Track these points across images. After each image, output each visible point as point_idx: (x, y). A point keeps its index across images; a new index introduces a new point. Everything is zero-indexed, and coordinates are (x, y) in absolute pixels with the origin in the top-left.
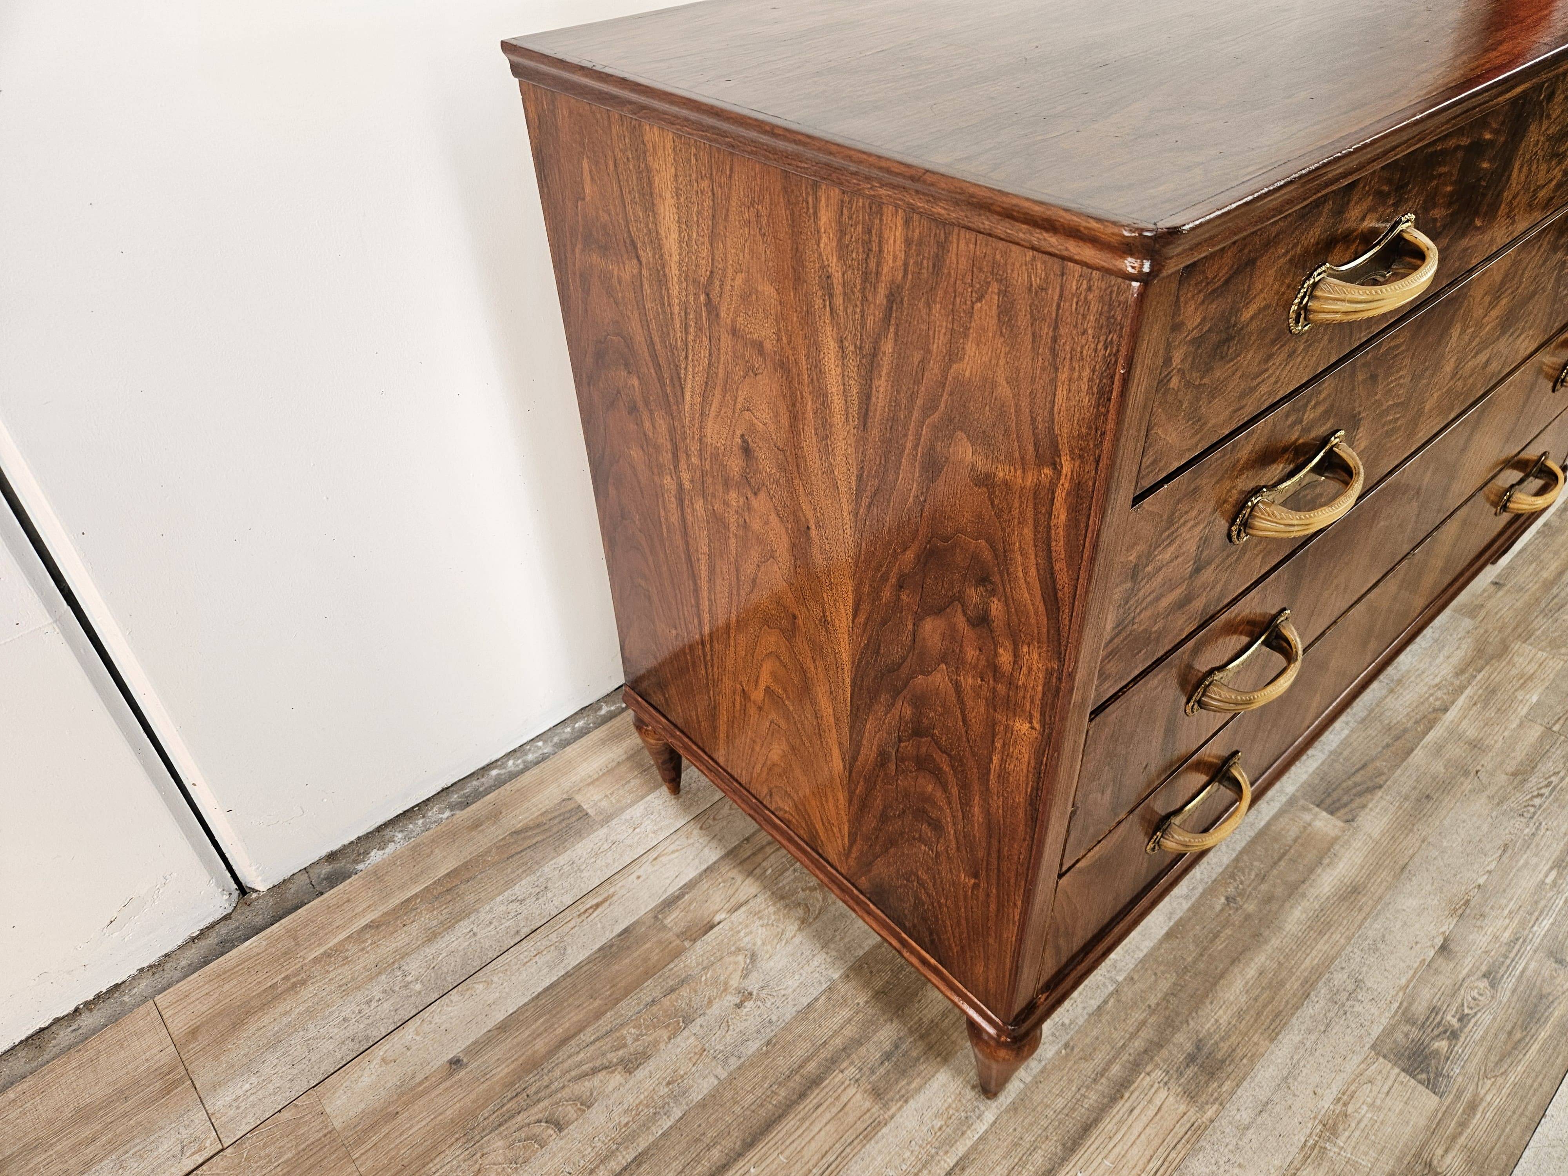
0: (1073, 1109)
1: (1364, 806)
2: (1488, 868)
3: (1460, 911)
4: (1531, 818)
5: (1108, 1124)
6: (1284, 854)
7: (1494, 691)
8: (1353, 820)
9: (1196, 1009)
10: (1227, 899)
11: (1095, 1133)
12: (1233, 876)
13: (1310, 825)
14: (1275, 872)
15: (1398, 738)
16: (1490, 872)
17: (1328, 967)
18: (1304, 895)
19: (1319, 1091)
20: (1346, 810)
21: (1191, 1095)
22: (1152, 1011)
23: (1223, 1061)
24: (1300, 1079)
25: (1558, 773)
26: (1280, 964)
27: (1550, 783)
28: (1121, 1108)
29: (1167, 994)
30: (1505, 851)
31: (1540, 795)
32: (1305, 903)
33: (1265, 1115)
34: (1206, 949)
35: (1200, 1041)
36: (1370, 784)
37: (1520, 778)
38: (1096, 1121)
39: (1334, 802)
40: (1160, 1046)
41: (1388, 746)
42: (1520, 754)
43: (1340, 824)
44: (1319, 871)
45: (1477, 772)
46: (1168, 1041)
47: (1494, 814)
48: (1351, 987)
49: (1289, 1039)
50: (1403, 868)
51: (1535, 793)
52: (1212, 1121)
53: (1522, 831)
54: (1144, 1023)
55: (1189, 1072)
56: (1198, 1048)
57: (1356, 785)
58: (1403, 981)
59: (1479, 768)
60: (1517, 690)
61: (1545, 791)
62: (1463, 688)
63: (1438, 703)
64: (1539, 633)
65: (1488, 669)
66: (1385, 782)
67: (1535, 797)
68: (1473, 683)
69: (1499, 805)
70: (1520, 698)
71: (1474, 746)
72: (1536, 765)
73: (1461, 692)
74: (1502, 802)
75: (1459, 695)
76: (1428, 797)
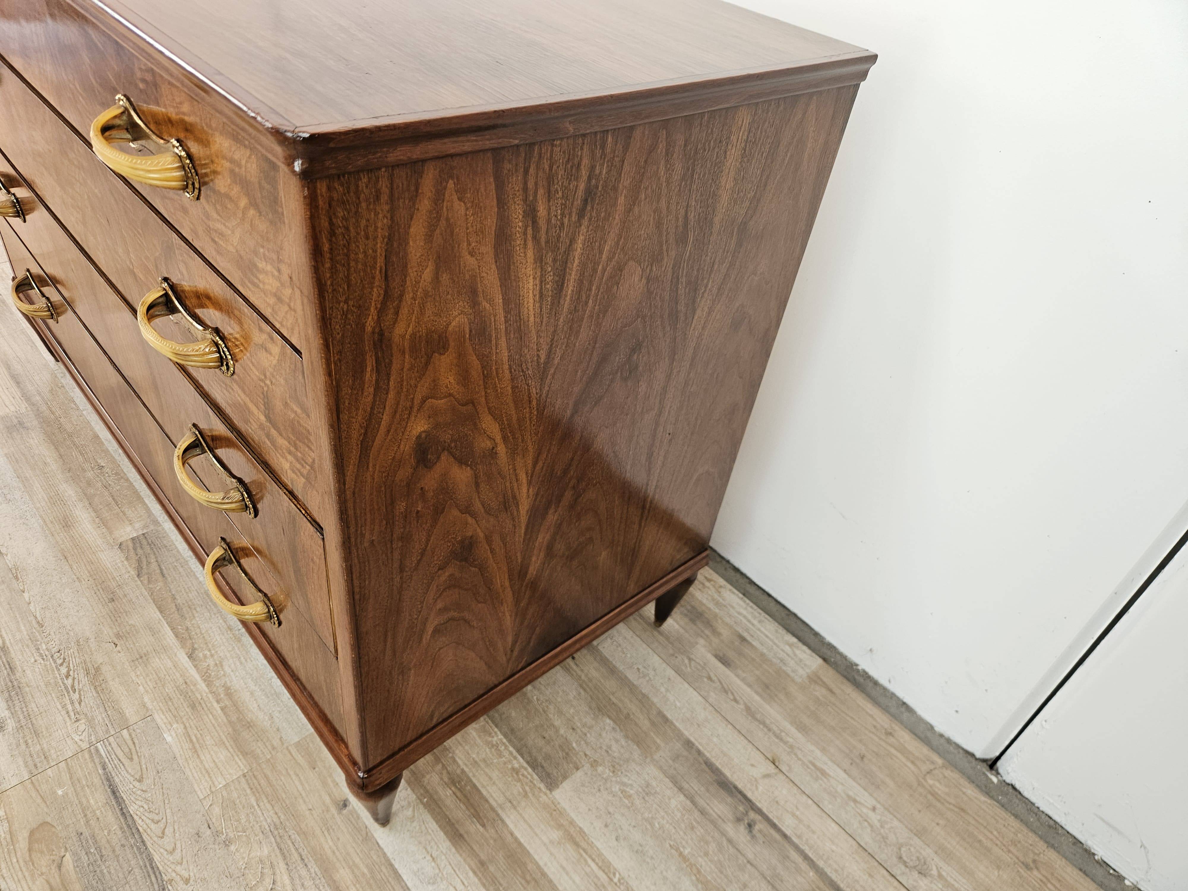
1: (127, 559)
2: (32, 604)
3: (14, 571)
4: (52, 656)
5: (13, 389)
6: (116, 503)
7: (193, 707)
8: (120, 548)
9: (46, 433)
11: (14, 385)
12: (117, 474)
13: (131, 524)
14: (108, 494)
16: (29, 603)
17: (27, 492)
18: (80, 500)
20: (131, 548)
23: (10, 434)
25: (80, 703)
26: (45, 473)
27: (74, 691)
28: (19, 396)
30: (38, 622)
31: (68, 676)
32: (74, 499)
35: (28, 429)
36: (145, 571)
37: (92, 671)
39: (142, 544)
40: (37, 415)
41: (174, 598)
42: (114, 685)
43: (122, 539)
44: (93, 514)
45: (116, 645)
46: (37, 419)
47: (72, 634)
48: (8, 497)
50: (66, 557)
51: (71, 673)
53: (47, 643)
55: (15, 421)
56: (24, 428)
57: (149, 563)
59: (118, 648)
60: (185, 728)
61: (69, 682)
62: (209, 683)
63: (201, 655)
64: (253, 801)
65: (222, 718)
66: (141, 581)
67: (69, 671)
68: (210, 696)
69: (77, 641)
70: (175, 726)
71: (141, 657)
72: (97, 692)
73: (205, 680)
74: (79, 645)
75: (202, 676)
76: (112, 600)
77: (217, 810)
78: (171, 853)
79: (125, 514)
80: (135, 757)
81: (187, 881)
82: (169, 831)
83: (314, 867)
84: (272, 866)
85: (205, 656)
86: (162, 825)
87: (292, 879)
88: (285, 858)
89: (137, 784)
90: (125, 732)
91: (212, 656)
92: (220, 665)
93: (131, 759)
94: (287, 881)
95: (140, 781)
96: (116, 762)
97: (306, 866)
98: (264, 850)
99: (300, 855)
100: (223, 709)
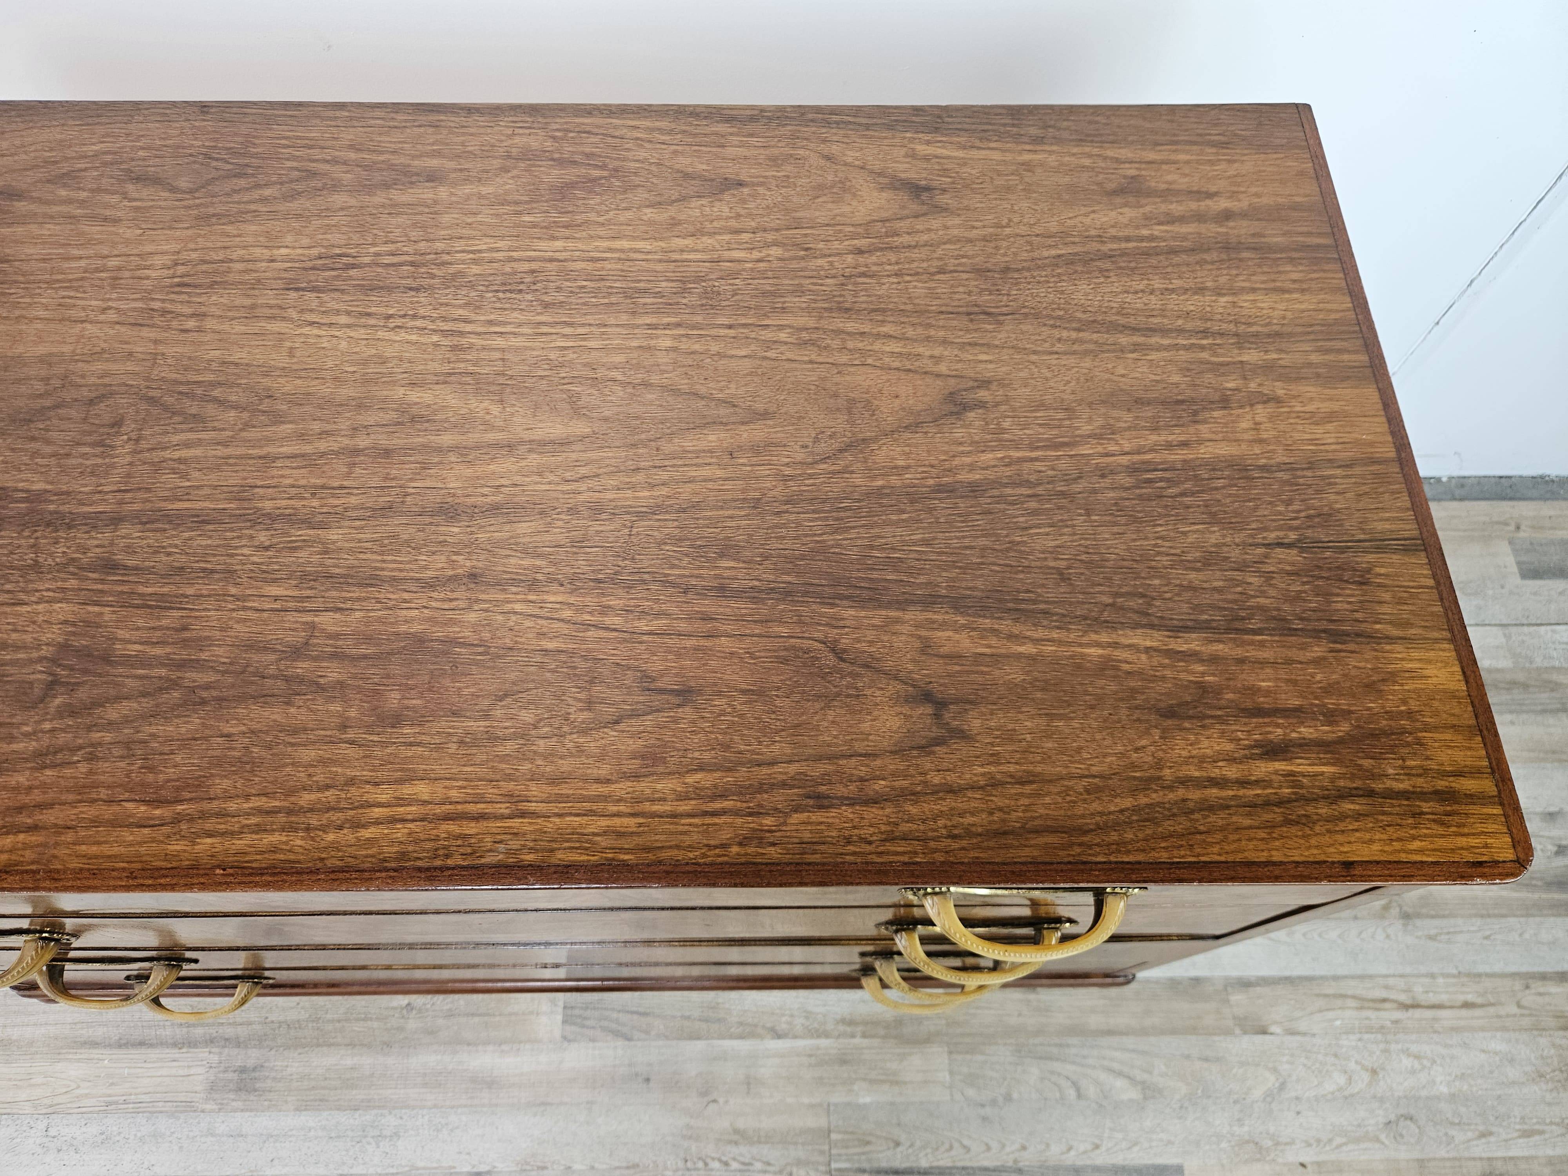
0: (150, 1027)
1: (593, 1040)
2: (597, 1165)
3: (528, 1168)
4: (688, 1169)
5: (153, 1054)
6: (488, 1015)
7: (843, 1062)
8: (569, 1041)
9: (288, 1048)
10: (409, 1004)
11: (143, 1050)
13: (538, 1014)
14: (464, 1019)
16: (592, 1168)
17: (394, 1108)
18: (455, 1052)
19: (276, 1162)
20: (577, 1030)
21: (213, 1088)
22: (265, 1022)
23: (255, 1090)
24: (278, 1145)
25: (769, 1164)
26: (372, 1076)
27: (750, 1164)
28: (174, 1053)
29: (285, 1022)
30: (628, 1168)
31: (726, 1164)
32: (447, 1058)
33: (231, 1140)
34: (347, 1020)
35: (262, 1066)
36: (629, 1031)
37: (736, 1137)
38: (151, 1046)
39: (580, 1016)
40: (238, 1045)
41: (688, 1018)
42: (770, 1123)
43: (557, 1033)
44: (490, 1048)
45: (715, 1101)
46: (246, 1047)
47: (669, 1139)
48: (387, 1133)
49: (307, 1119)
50: (544, 1104)
51: (724, 1159)
52: (203, 1111)
54: (250, 1024)
55: (230, 1075)
56: (254, 1069)
57: (616, 1021)
58: (421, 1164)
59: (721, 1100)
60: (864, 1080)
61: (735, 1165)
62: (826, 1035)
63: (784, 1026)
64: (980, 1057)
65: (876, 1042)
66: (639, 1040)
67: (720, 1160)
68: (841, 1040)
69: (684, 1137)
70: (856, 1087)
71: (749, 1084)
72: (766, 1143)
73: (819, 1037)
74: (690, 1137)
75: (812, 1037)
76: (648, 1080)
77: (971, 1092)
78: (989, 1148)
79: (516, 1014)
80: (869, 1138)
81: (1024, 1148)
82: (966, 1142)
83: (1074, 1041)
84: (1052, 1073)
85: (789, 1023)
86: (956, 1145)
87: (1074, 1063)
88: (1050, 1058)
89: (900, 1149)
90: (834, 1136)
91: (792, 1016)
92: (808, 1015)
93: (868, 1143)
94: (1073, 1068)
95: (897, 1144)
96: (863, 1157)
97: (1068, 1046)
98: (1034, 1071)
99: (1056, 1045)
100: (864, 1036)
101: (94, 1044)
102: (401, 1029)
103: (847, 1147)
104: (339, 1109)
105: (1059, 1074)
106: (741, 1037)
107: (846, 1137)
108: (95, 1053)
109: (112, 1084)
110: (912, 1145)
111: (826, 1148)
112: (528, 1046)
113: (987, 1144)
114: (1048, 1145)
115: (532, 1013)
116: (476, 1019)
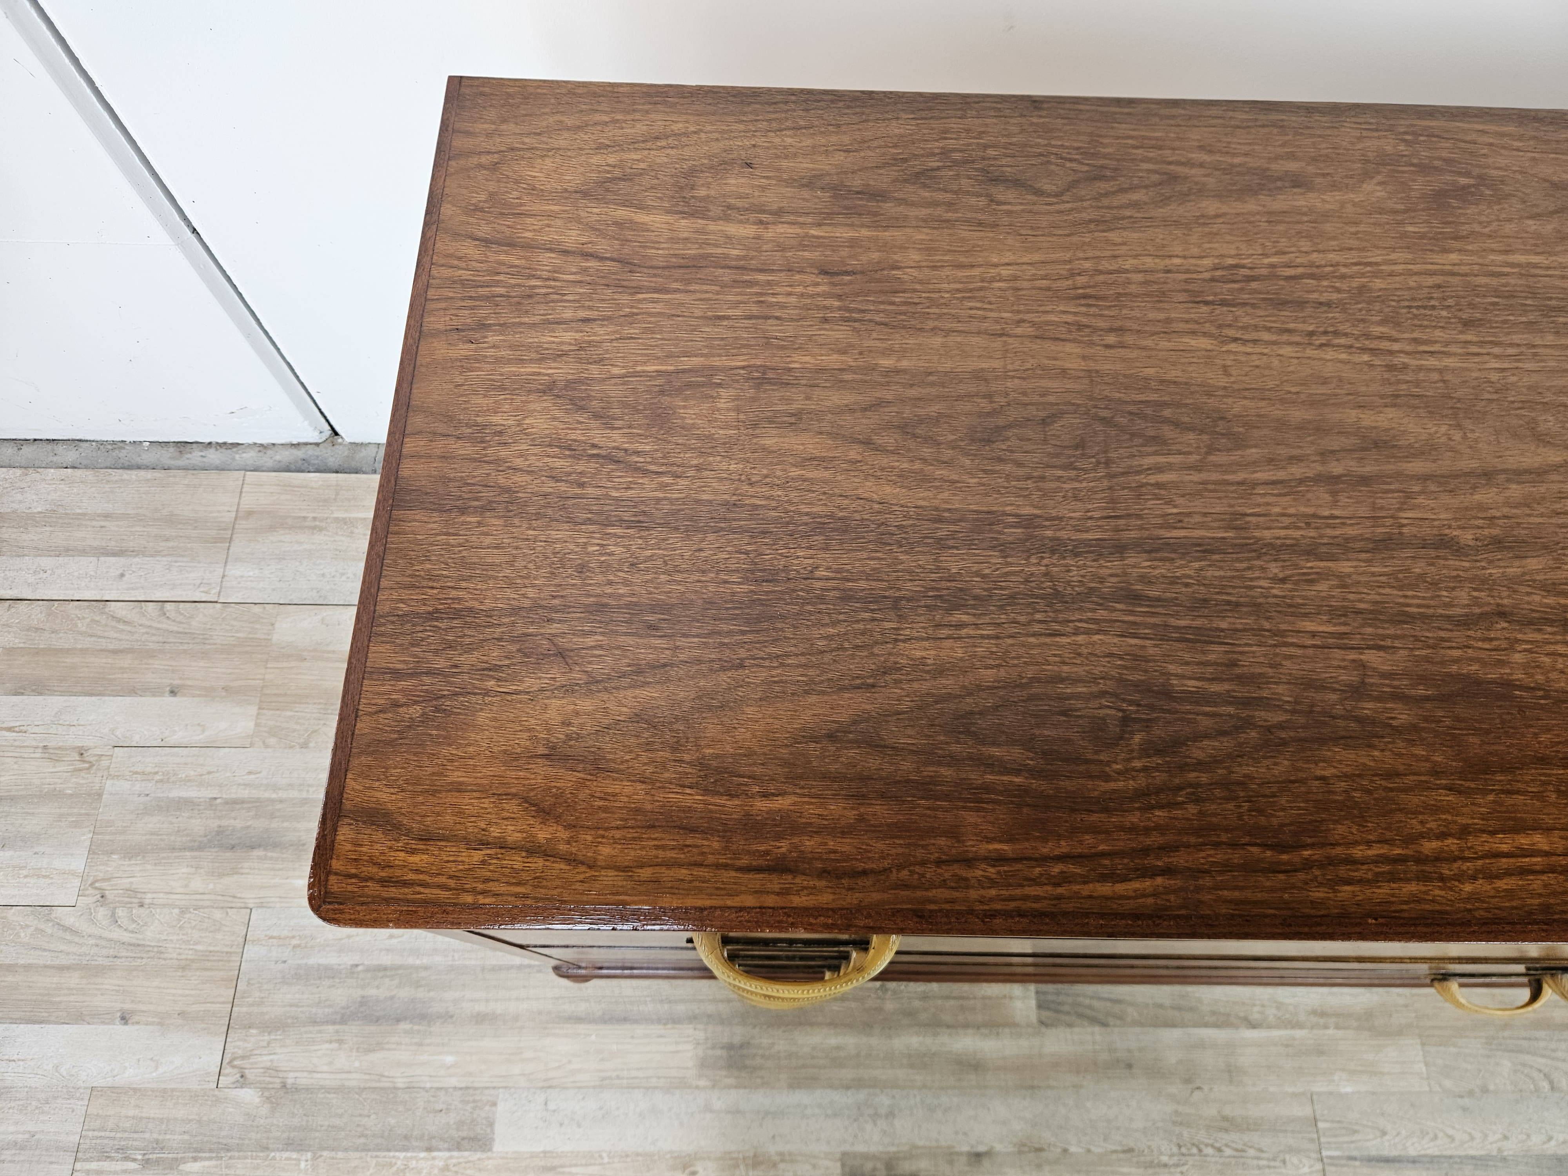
1: (1070, 1025)
2: (1093, 1148)
3: (1026, 1149)
4: (1183, 1155)
5: (640, 1030)
7: (1320, 1053)
8: (1047, 1026)
11: (628, 1026)
13: (1011, 998)
14: (939, 1002)
15: (1179, 1008)
16: (1089, 1151)
17: (885, 1088)
18: (935, 1035)
19: (778, 1139)
20: (1054, 1015)
21: (704, 1064)
23: (747, 1067)
24: (777, 1121)
25: (1263, 1151)
26: (858, 1055)
27: (1243, 1151)
28: (659, 1029)
30: (1124, 1152)
31: (1219, 1150)
32: (929, 1040)
35: (749, 1043)
36: (1100, 1017)
37: (1225, 1124)
38: (636, 1021)
39: (1053, 1002)
40: (722, 1022)
41: (1161, 1006)
42: (1257, 1111)
43: (1034, 1019)
44: (970, 1031)
45: (1198, 1088)
46: (730, 1024)
47: (1160, 1124)
48: (883, 1111)
49: (801, 1097)
50: (1032, 1087)
51: (1217, 1145)
52: (697, 1088)
53: (1161, 1154)
55: (719, 1052)
56: (741, 1046)
57: (1090, 1007)
58: (921, 1143)
59: (1206, 1088)
60: (1343, 1070)
61: (1228, 1152)
62: (1299, 1025)
63: (1257, 1017)
64: (1453, 1050)
65: (1350, 1033)
66: (1115, 1026)
67: (1212, 1146)
68: (1315, 1031)
69: (1175, 1123)
70: (1336, 1078)
71: (1229, 1071)
72: (1257, 1130)
73: (1293, 1028)
74: (1181, 1124)
75: (1286, 1028)
76: (1129, 1066)
77: (1448, 1083)
78: (1472, 1138)
79: (990, 998)
80: (1356, 1127)
82: (1450, 1132)
83: (1542, 1034)
84: (1524, 1065)
85: (1261, 1013)
87: (1543, 1056)
89: (1387, 1137)
91: (1263, 1006)
92: (1279, 1006)
93: (1355, 1132)
94: (1543, 1061)
95: (1384, 1133)
96: (1352, 1146)
97: (1536, 1039)
98: (1506, 1064)
99: (1525, 1039)
100: (1337, 1027)
101: (578, 1020)
102: (880, 1010)
103: (1335, 1136)
104: (831, 1087)
105: (1531, 1067)
106: (1216, 1026)
107: (1335, 1125)
108: (582, 1028)
109: (602, 1060)
110: (1398, 1134)
111: (1315, 1136)
112: (1007, 1030)
113: (1470, 1134)
114: (1528, 1136)
115: (1005, 997)
116: (952, 1002)
